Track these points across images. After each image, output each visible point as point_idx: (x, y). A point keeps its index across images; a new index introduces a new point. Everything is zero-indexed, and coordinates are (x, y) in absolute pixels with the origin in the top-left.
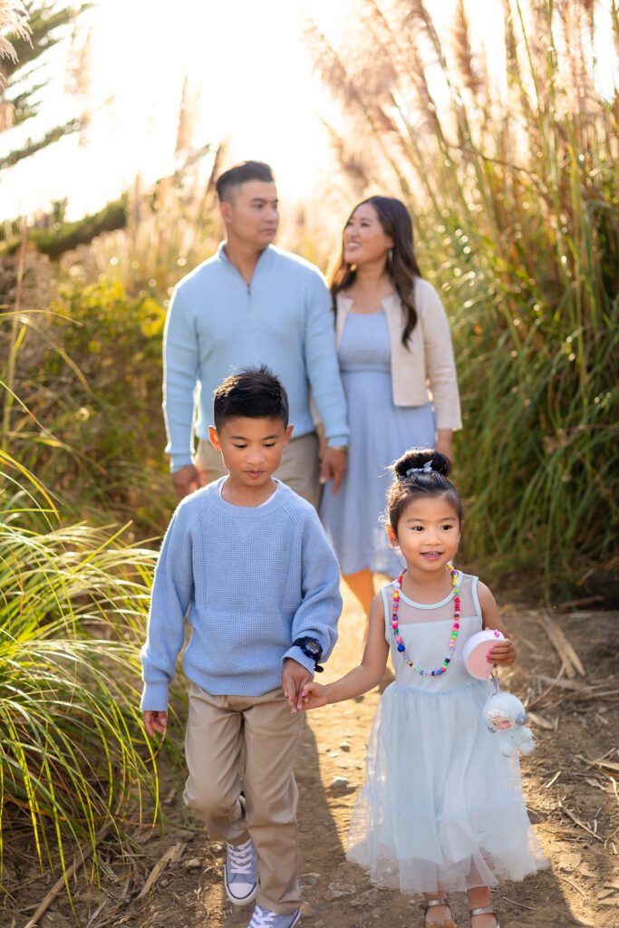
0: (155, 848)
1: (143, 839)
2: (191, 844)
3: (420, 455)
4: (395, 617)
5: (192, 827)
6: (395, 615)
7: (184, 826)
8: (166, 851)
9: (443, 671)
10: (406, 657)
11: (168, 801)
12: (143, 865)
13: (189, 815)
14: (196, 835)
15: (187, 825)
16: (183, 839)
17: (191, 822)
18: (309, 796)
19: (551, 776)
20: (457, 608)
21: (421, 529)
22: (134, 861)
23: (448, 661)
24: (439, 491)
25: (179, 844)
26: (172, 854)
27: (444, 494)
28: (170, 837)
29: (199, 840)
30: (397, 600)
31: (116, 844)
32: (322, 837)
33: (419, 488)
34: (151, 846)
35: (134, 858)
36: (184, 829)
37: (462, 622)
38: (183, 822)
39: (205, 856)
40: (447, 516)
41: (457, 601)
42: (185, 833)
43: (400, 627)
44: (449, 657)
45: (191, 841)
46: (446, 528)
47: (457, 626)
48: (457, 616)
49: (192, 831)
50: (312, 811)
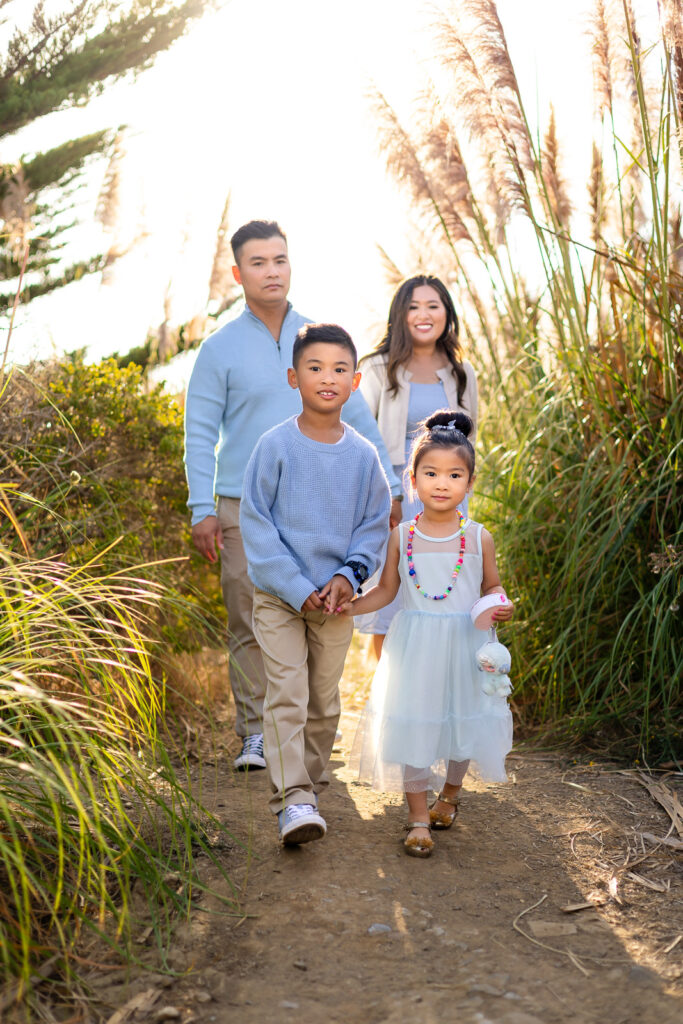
0: (117, 993)
1: (100, 982)
2: (168, 992)
3: (447, 415)
4: (410, 546)
5: (172, 971)
6: (410, 545)
7: (160, 970)
8: (131, 997)
9: (445, 597)
10: (416, 581)
11: (142, 940)
12: (98, 1012)
13: (167, 956)
14: (176, 982)
15: (165, 969)
16: (157, 985)
17: (170, 967)
18: (335, 944)
19: (669, 940)
20: (463, 546)
21: (432, 474)
22: (84, 1004)
23: (450, 589)
24: (452, 445)
25: (151, 991)
26: (140, 1002)
27: (456, 448)
28: (140, 982)
29: (179, 987)
30: (412, 533)
31: (62, 984)
32: (353, 991)
33: (437, 440)
34: (112, 991)
35: (86, 1002)
36: (161, 973)
37: (465, 557)
38: (159, 965)
39: (187, 1006)
40: (457, 467)
41: (463, 540)
42: (159, 978)
43: (413, 555)
44: (451, 586)
45: (168, 988)
46: (455, 476)
47: (461, 561)
48: (462, 552)
49: (172, 976)
50: (339, 961)
